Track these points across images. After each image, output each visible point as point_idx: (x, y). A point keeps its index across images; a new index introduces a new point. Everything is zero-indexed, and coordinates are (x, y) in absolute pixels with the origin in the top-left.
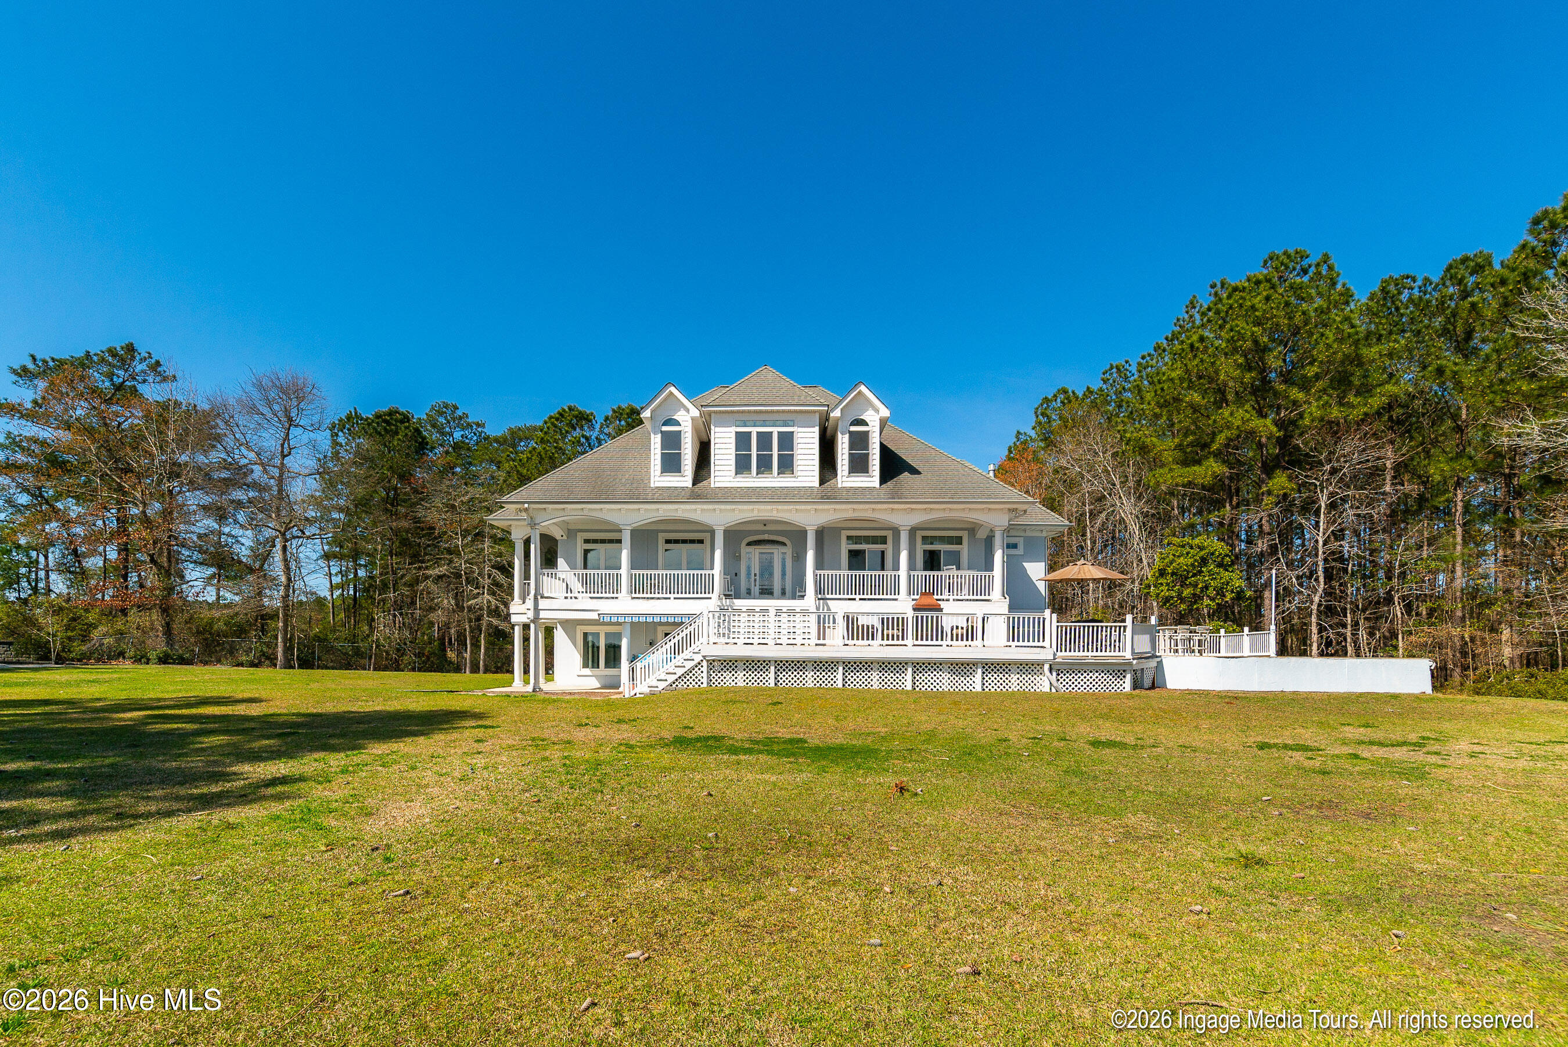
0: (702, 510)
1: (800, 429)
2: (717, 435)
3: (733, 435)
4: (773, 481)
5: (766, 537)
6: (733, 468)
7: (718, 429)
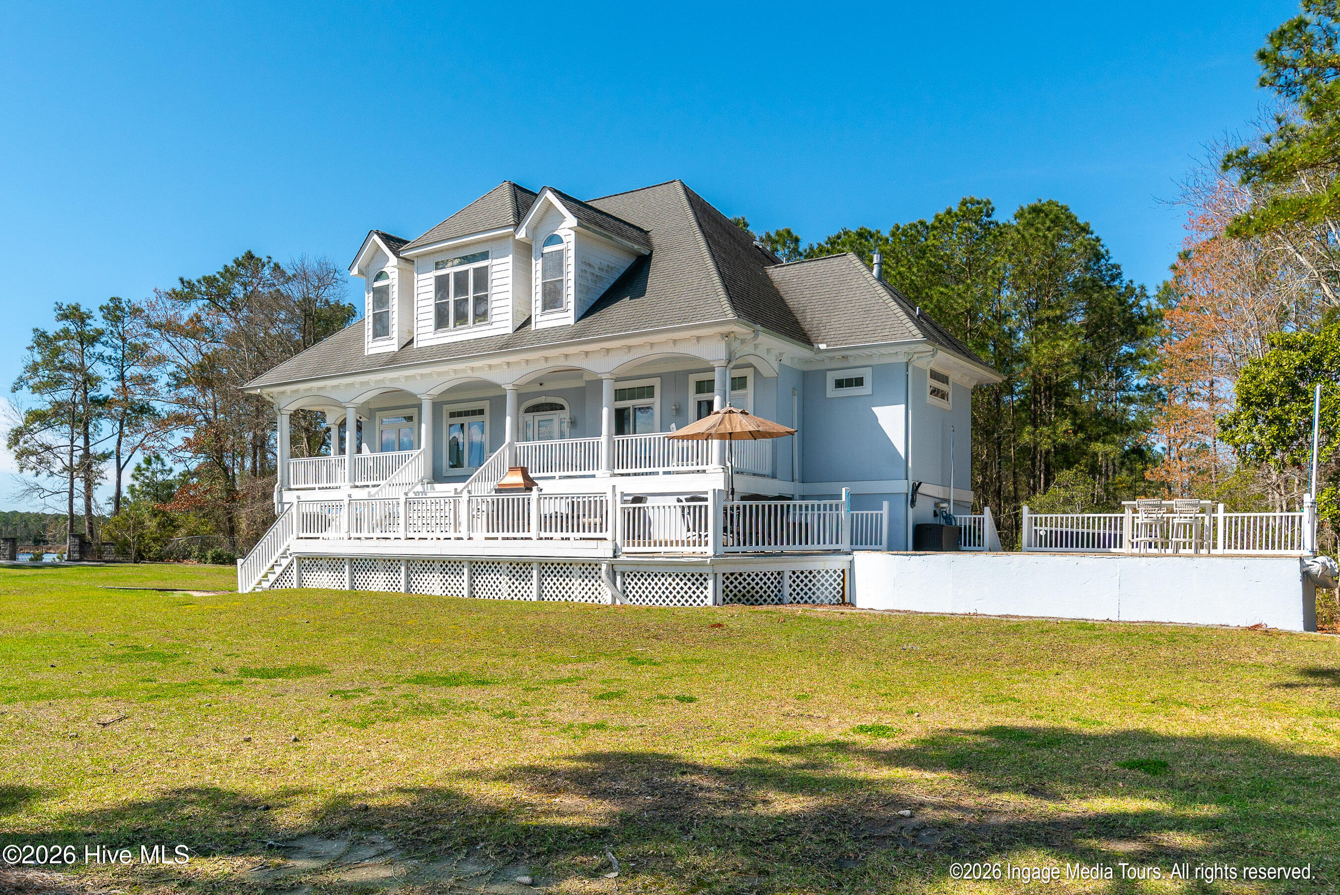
0: (407, 377)
1: (495, 262)
2: (420, 283)
3: (432, 281)
4: (471, 333)
5: (543, 400)
6: (432, 322)
7: (421, 277)
